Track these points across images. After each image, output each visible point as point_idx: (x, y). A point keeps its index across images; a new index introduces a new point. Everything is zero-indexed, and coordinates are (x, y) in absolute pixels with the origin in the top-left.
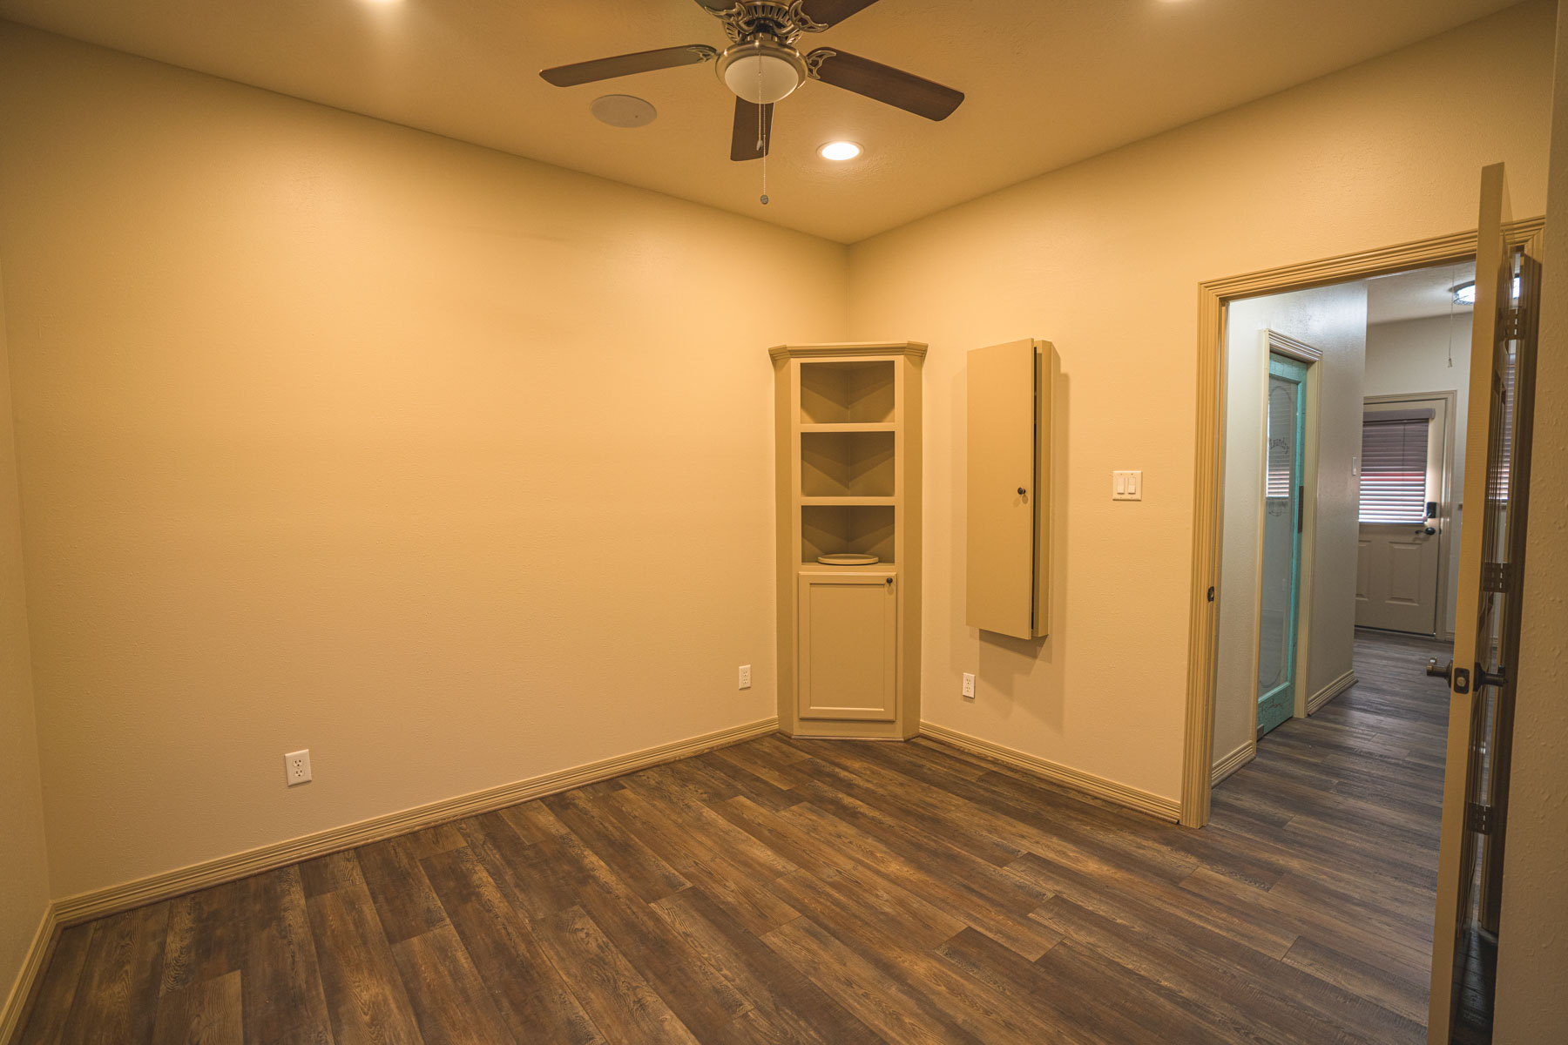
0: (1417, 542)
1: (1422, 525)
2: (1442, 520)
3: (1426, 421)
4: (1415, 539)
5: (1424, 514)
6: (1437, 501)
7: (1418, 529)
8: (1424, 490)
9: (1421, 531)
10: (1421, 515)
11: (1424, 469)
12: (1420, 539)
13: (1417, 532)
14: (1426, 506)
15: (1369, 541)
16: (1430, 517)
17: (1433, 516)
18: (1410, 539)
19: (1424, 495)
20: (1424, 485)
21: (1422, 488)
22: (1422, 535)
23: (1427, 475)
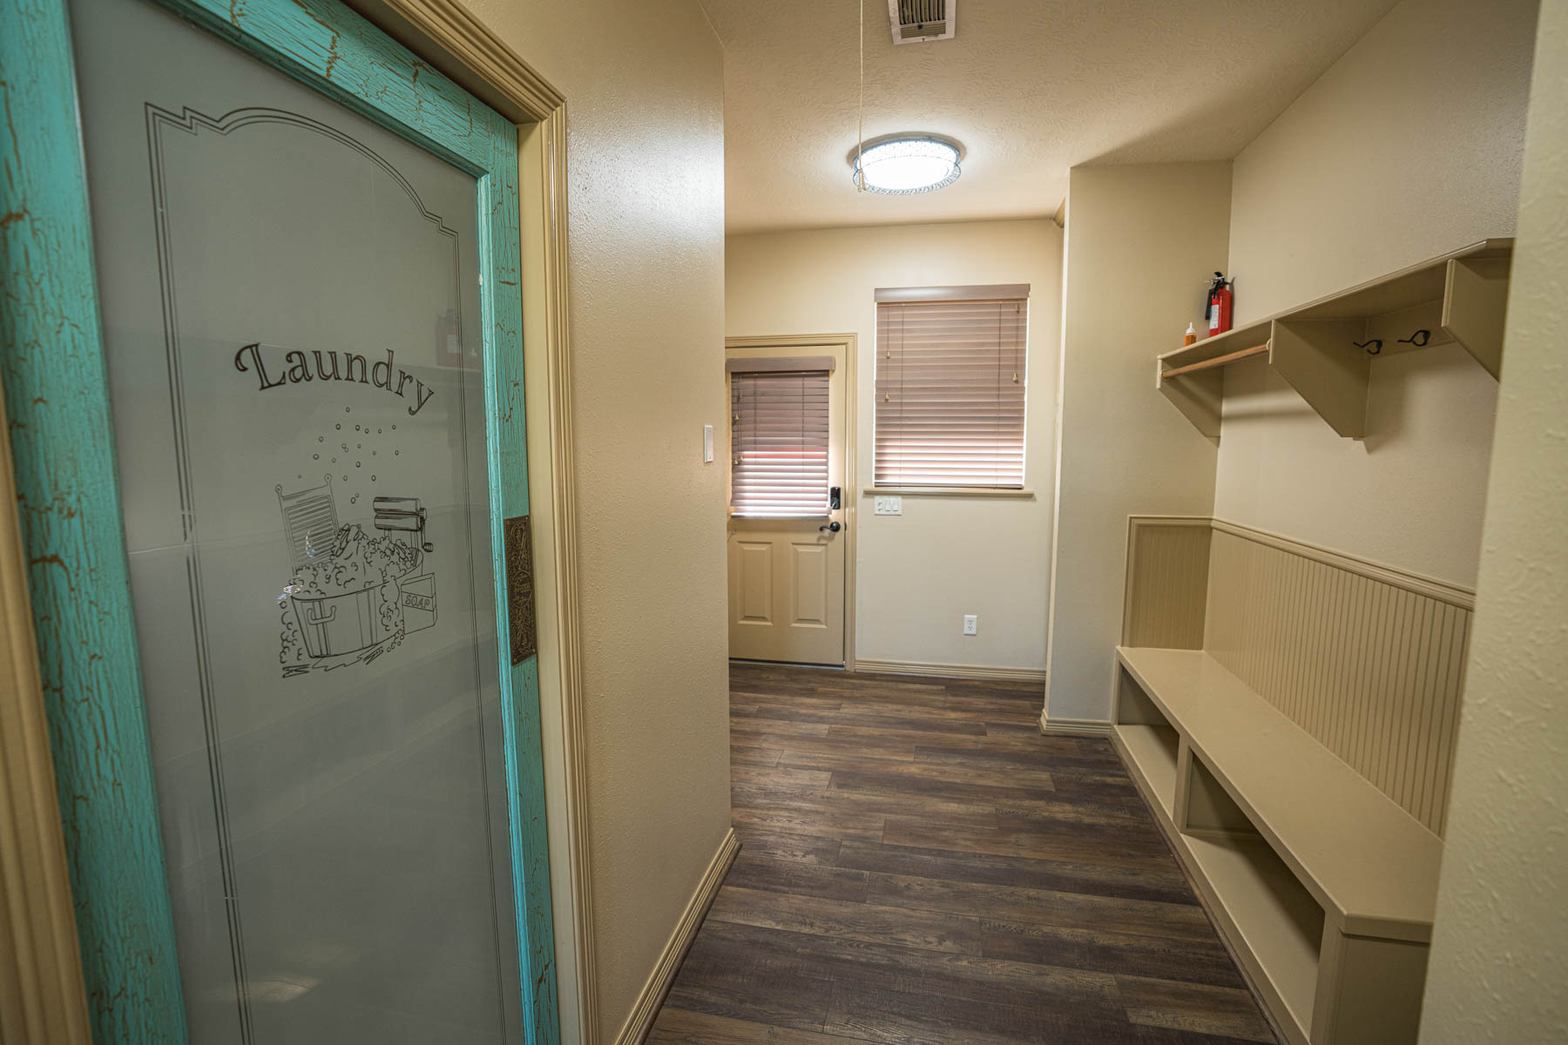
0: (822, 542)
1: (826, 518)
2: (847, 510)
3: (825, 373)
4: (819, 539)
5: (828, 503)
6: (842, 486)
7: (823, 524)
8: (826, 471)
9: (826, 527)
10: (825, 506)
11: (825, 446)
12: (824, 538)
13: (821, 529)
14: (829, 492)
15: (770, 543)
16: (834, 508)
17: (837, 507)
18: (813, 538)
19: (827, 478)
20: (826, 464)
21: (824, 467)
22: (827, 532)
23: (830, 451)
